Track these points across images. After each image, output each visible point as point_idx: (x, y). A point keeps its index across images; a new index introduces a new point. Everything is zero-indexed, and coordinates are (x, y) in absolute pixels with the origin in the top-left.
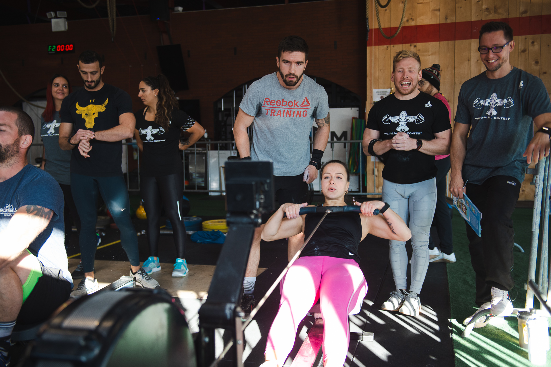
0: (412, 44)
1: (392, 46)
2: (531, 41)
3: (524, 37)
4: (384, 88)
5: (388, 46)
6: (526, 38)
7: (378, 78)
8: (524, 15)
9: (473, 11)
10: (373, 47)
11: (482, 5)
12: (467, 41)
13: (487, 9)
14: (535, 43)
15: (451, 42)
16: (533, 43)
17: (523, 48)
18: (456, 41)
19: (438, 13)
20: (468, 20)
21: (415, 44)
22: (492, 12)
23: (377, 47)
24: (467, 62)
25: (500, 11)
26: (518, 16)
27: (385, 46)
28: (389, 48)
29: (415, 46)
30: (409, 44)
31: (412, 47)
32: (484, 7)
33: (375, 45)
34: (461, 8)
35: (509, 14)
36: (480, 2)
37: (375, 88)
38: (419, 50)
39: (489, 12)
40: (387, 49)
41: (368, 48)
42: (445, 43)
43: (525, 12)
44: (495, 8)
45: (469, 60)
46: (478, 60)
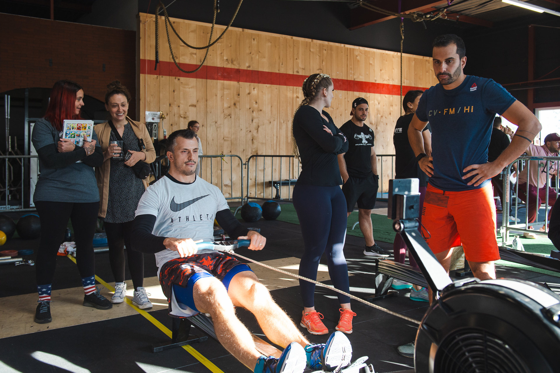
0: (176, 77)
1: (161, 76)
2: (253, 87)
3: (249, 84)
4: (154, 111)
5: (158, 76)
6: (250, 85)
7: (150, 102)
8: (248, 69)
9: (218, 60)
10: (147, 75)
11: (224, 56)
12: (215, 81)
13: (227, 60)
14: (255, 89)
15: (204, 80)
16: (254, 88)
17: (248, 92)
18: (208, 80)
19: (195, 56)
20: (215, 66)
21: (179, 78)
22: (230, 63)
23: (149, 75)
24: (215, 97)
25: (235, 63)
26: (245, 68)
27: (156, 76)
28: (159, 77)
29: (179, 79)
30: (174, 77)
31: (177, 79)
32: (225, 58)
33: (148, 74)
34: (210, 55)
35: (240, 66)
36: (222, 54)
37: (148, 111)
38: (182, 83)
39: (228, 62)
40: (157, 79)
41: (141, 75)
42: (200, 80)
43: (249, 67)
44: (232, 60)
45: (216, 96)
46: (222, 96)
